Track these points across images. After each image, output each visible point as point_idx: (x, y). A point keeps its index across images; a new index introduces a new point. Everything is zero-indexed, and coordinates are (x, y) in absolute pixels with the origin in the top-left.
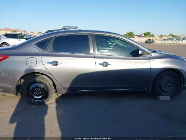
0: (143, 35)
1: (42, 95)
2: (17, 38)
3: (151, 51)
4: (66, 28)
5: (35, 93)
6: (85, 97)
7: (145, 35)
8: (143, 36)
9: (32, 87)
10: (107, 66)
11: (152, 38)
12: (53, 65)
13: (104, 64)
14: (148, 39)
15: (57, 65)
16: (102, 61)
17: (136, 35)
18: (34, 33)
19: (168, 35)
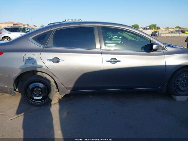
0: (149, 27)
1: (42, 95)
2: (19, 32)
3: (166, 45)
4: (69, 20)
5: (34, 93)
6: (91, 96)
7: (151, 27)
8: (148, 29)
9: (31, 86)
10: (116, 62)
11: (158, 30)
12: (53, 62)
13: (112, 61)
14: (154, 32)
15: (58, 62)
16: (110, 57)
17: (141, 28)
18: (36, 27)
19: (175, 27)
